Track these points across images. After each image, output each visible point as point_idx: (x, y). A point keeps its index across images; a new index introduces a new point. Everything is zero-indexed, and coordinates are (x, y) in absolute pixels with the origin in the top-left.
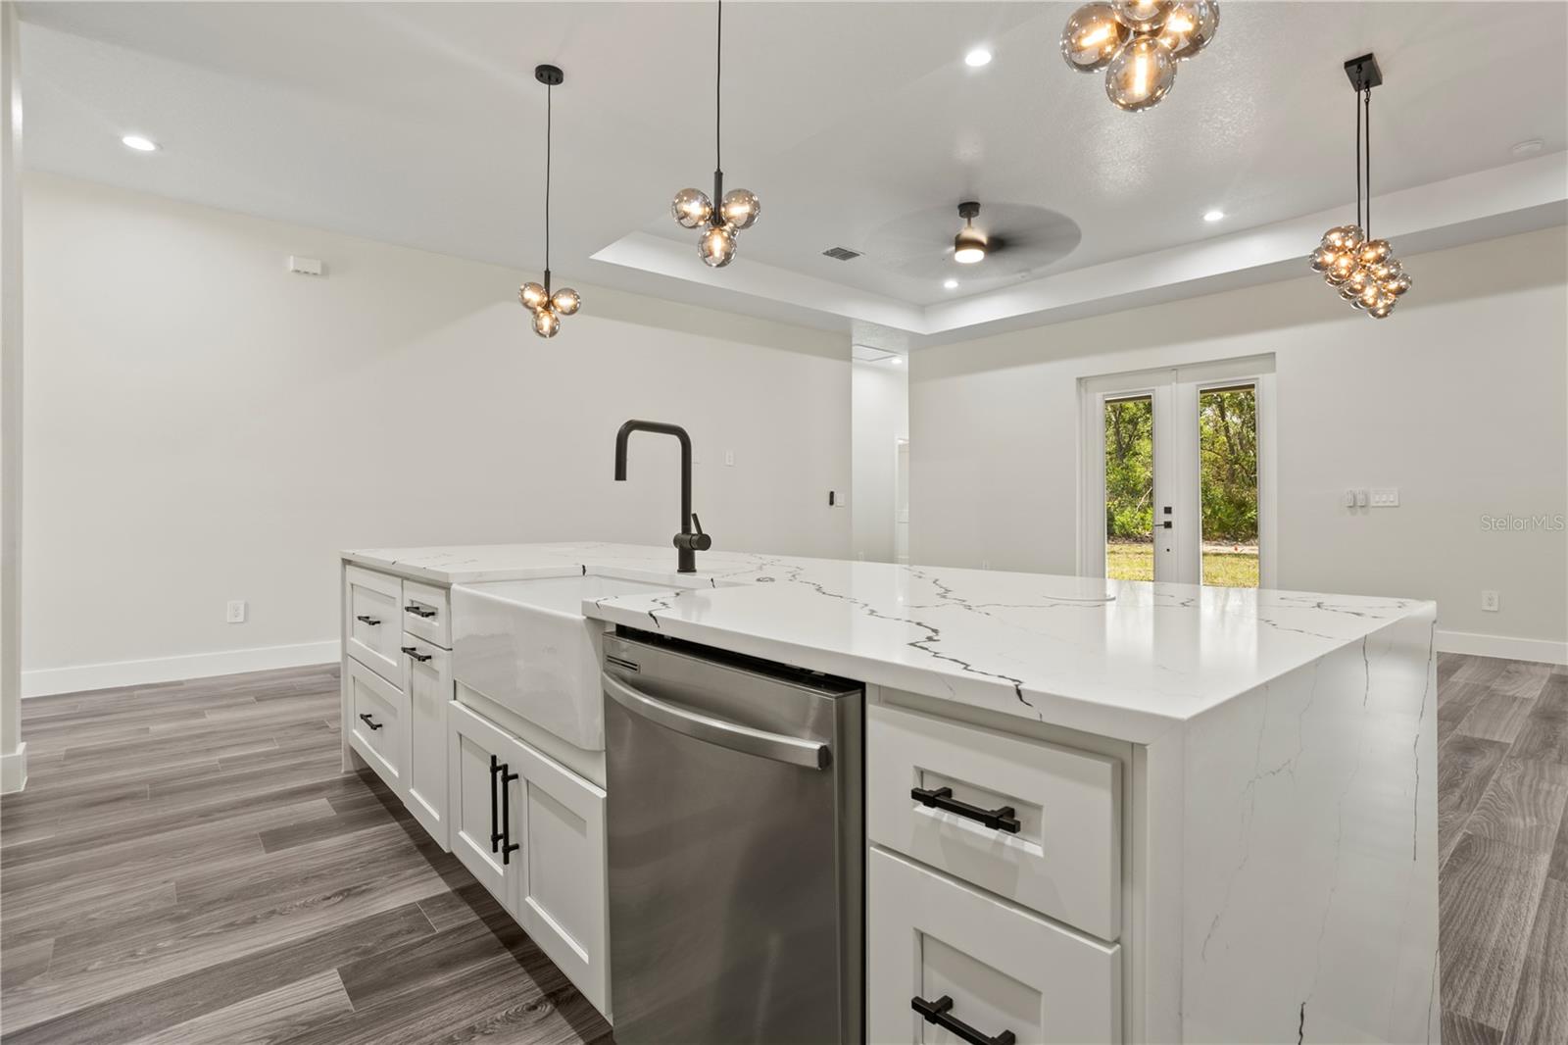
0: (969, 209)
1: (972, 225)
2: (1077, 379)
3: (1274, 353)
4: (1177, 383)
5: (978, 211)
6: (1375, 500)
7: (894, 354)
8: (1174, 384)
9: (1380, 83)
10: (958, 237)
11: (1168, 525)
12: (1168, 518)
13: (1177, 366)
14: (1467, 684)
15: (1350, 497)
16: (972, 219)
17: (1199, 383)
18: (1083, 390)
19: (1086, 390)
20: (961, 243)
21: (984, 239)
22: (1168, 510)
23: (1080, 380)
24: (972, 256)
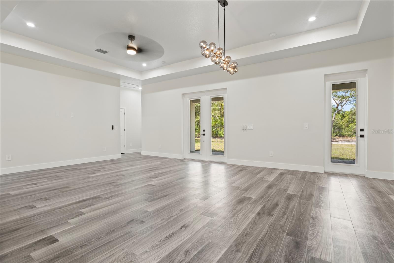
0: (131, 37)
1: (132, 43)
2: (182, 94)
3: (227, 88)
4: (206, 96)
5: (134, 39)
6: (248, 128)
7: (138, 86)
8: (205, 96)
9: (228, 5)
10: (128, 46)
11: (204, 135)
12: (204, 133)
13: (206, 91)
14: (259, 177)
15: (243, 127)
16: (133, 41)
17: (211, 96)
18: (184, 97)
19: (185, 97)
20: (129, 48)
21: (136, 48)
22: (204, 131)
23: (183, 94)
24: (132, 53)
